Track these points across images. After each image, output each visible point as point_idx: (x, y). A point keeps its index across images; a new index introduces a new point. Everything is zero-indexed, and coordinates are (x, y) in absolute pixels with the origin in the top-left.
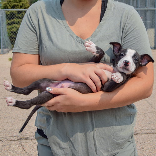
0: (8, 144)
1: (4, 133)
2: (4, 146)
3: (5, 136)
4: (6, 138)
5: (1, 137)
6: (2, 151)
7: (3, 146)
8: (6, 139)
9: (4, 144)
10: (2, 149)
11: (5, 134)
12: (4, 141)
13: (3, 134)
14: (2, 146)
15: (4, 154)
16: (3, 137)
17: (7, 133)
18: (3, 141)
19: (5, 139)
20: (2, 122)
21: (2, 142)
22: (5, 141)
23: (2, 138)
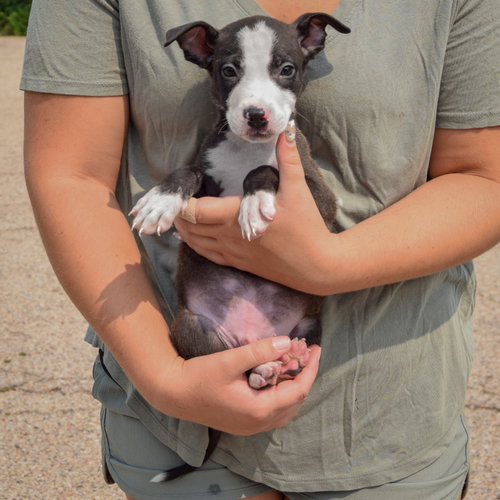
0: (85, 407)
1: (71, 362)
2: (69, 414)
3: (76, 373)
4: (78, 382)
5: (61, 376)
6: (61, 432)
7: (64, 412)
8: (76, 387)
9: (69, 407)
10: (59, 424)
11: (76, 365)
12: (71, 394)
13: (69, 366)
14: (60, 413)
15: (65, 444)
16: (67, 375)
17: (83, 365)
18: (64, 394)
19: (74, 384)
20: (66, 320)
21: (62, 397)
22: (75, 395)
23: (62, 381)
